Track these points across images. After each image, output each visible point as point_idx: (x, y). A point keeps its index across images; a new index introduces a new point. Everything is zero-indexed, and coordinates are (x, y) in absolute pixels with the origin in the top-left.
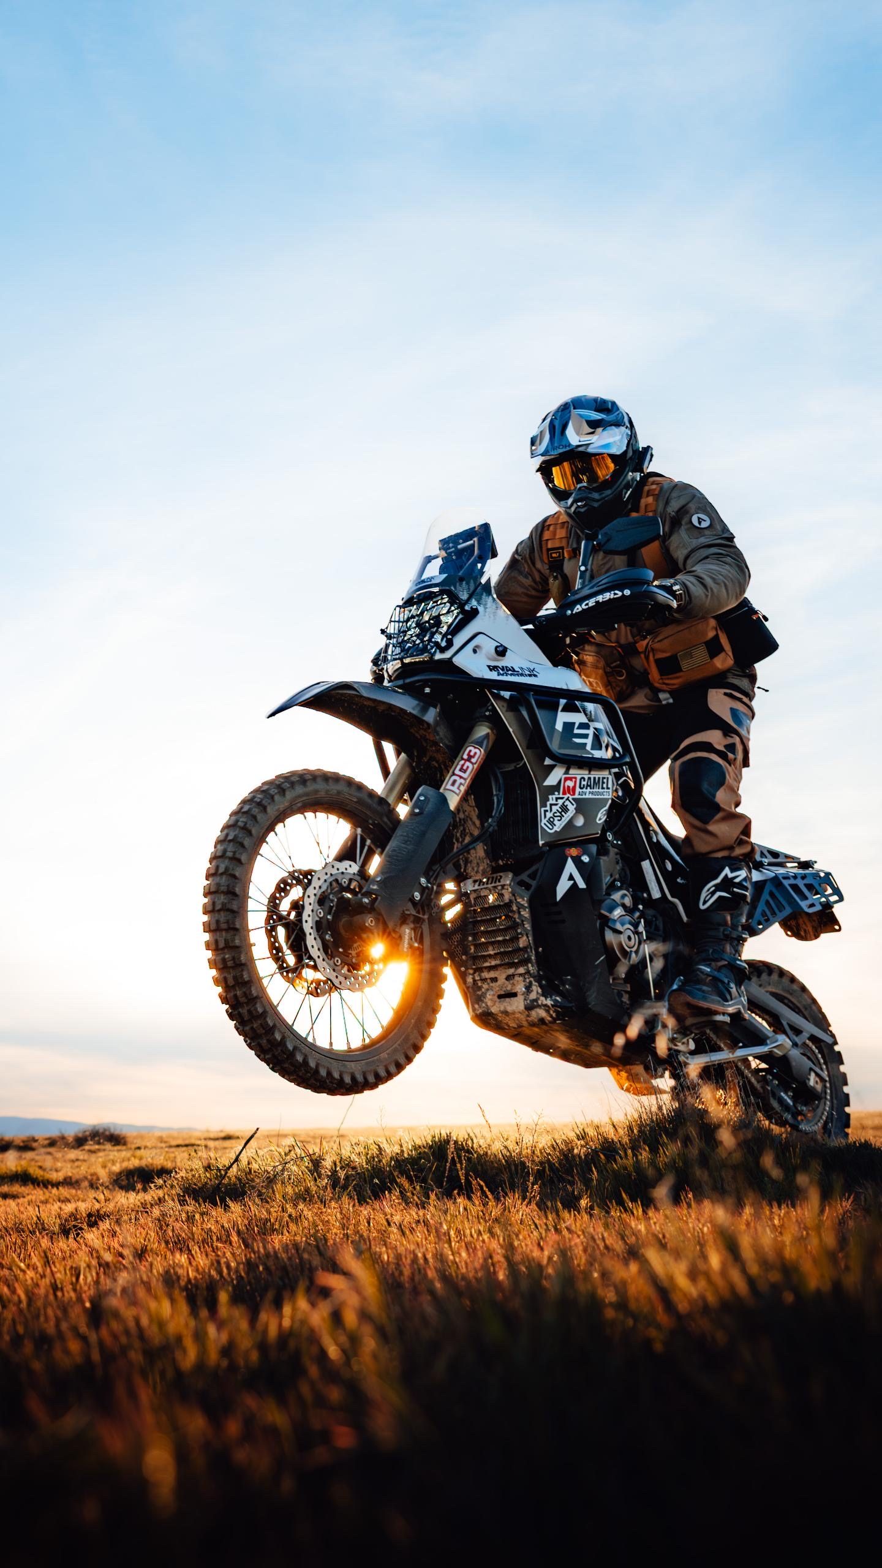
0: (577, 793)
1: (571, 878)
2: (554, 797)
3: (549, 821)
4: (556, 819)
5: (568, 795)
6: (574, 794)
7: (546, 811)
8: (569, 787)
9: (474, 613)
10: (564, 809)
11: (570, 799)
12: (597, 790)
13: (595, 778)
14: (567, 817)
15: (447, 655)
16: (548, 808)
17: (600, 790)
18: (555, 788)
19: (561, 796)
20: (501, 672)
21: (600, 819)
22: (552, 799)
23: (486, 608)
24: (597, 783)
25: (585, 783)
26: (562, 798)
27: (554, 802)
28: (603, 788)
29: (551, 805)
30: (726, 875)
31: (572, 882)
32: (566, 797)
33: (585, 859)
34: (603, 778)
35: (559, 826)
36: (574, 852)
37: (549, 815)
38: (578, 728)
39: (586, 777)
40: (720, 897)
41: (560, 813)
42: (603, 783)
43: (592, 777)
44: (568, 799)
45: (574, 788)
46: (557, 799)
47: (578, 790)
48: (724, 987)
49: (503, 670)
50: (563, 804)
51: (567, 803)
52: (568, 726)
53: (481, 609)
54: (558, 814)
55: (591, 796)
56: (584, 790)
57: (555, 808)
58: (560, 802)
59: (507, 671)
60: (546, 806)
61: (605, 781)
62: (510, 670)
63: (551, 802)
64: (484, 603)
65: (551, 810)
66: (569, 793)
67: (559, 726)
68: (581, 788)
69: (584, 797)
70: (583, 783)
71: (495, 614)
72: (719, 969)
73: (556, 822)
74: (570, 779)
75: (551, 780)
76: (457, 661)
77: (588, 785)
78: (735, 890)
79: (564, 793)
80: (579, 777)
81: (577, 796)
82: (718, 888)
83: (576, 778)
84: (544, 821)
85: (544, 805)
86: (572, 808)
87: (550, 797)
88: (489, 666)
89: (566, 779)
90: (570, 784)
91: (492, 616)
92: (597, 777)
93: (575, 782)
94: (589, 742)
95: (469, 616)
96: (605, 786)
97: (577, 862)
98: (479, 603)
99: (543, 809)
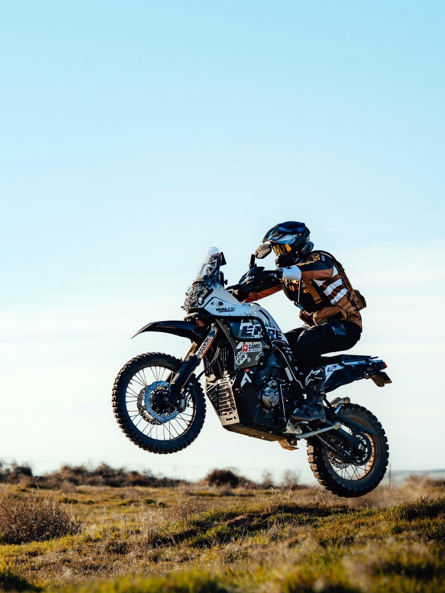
0: (248, 351)
1: (246, 379)
2: (240, 353)
3: (238, 361)
4: (240, 360)
5: (245, 352)
6: (247, 351)
7: (237, 358)
8: (245, 349)
9: (212, 290)
10: (243, 356)
11: (245, 353)
12: (256, 349)
13: (255, 345)
14: (244, 359)
15: (202, 306)
16: (238, 357)
17: (257, 349)
18: (240, 350)
19: (242, 352)
20: (221, 311)
21: (257, 359)
22: (239, 353)
23: (216, 288)
24: (256, 346)
25: (251, 347)
26: (242, 353)
27: (240, 354)
28: (258, 348)
29: (239, 355)
30: (312, 373)
31: (247, 381)
32: (244, 352)
33: (251, 372)
34: (258, 344)
35: (241, 362)
36: (247, 370)
37: (238, 359)
38: (248, 328)
39: (251, 345)
40: (310, 381)
41: (242, 358)
42: (258, 346)
43: (254, 344)
44: (244, 353)
45: (247, 349)
46: (241, 353)
47: (248, 349)
48: (311, 412)
49: (221, 310)
50: (243, 355)
51: (244, 354)
52: (245, 328)
53: (214, 288)
54: (241, 358)
55: (253, 351)
56: (251, 349)
57: (240, 357)
58: (242, 354)
59: (223, 310)
60: (237, 356)
61: (259, 345)
62: (224, 309)
63: (239, 354)
64: (216, 286)
65: (239, 357)
66: (245, 351)
67: (241, 328)
68: (249, 349)
69: (251, 352)
70: (250, 347)
71: (220, 290)
72: (310, 406)
73: (240, 361)
74: (245, 346)
75: (239, 347)
76: (205, 308)
77: (252, 348)
78: (315, 378)
79: (243, 351)
80: (249, 345)
81: (248, 352)
82: (310, 378)
83: (247, 345)
84: (236, 361)
85: (236, 356)
86: (246, 356)
87: (238, 353)
88: (216, 309)
89: (244, 346)
90: (245, 348)
91: (218, 291)
92: (256, 344)
93: (247, 347)
94: (253, 332)
95: (211, 291)
96: (259, 347)
97: (248, 374)
98: (214, 286)
99: (236, 357)
